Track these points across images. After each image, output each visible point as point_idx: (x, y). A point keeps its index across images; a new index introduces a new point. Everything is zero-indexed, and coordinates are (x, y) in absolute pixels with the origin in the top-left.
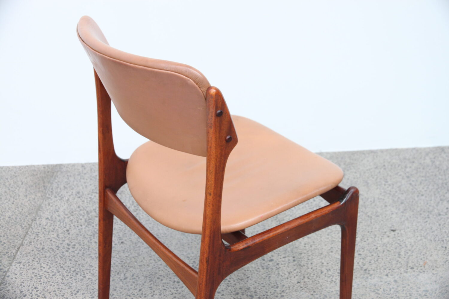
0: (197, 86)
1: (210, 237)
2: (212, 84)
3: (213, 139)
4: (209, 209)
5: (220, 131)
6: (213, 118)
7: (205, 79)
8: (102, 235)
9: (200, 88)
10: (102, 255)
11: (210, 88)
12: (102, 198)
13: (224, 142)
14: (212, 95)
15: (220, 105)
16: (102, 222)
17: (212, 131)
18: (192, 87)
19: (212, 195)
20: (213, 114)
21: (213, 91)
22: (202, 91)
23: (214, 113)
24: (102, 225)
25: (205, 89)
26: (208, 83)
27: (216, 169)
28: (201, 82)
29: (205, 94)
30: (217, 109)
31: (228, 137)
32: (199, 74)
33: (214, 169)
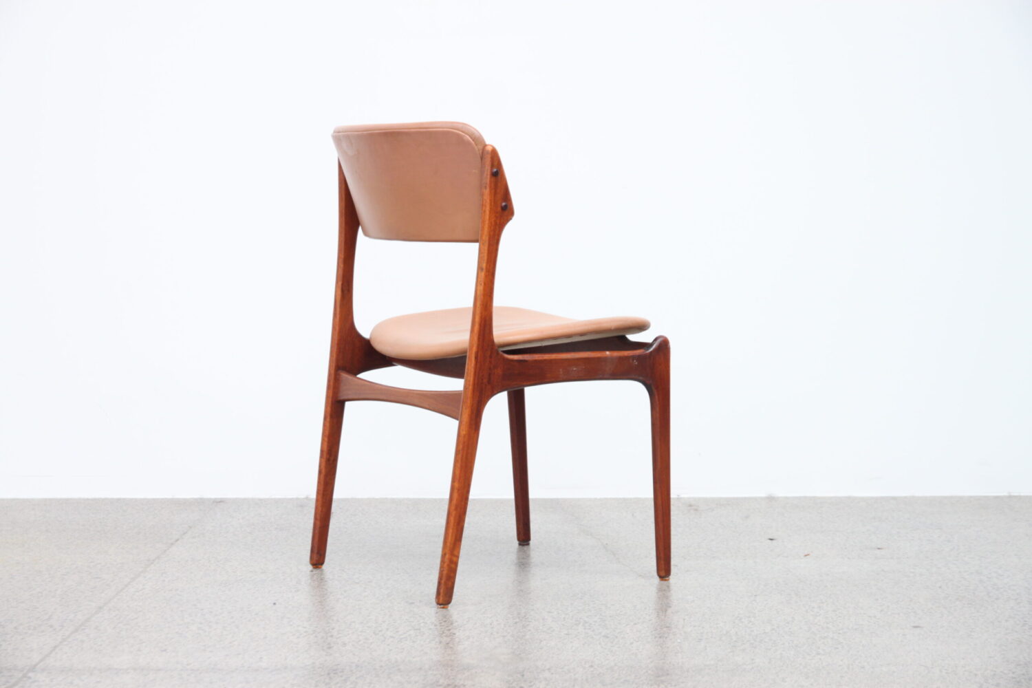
0: (473, 142)
1: (480, 325)
2: (487, 143)
3: (488, 201)
4: (481, 288)
5: (495, 193)
6: (489, 176)
7: (481, 136)
8: (326, 439)
9: (476, 145)
10: (323, 471)
11: (485, 145)
12: (332, 383)
13: (499, 209)
14: (488, 151)
15: (496, 164)
16: (328, 419)
17: (487, 192)
18: (469, 143)
19: (484, 270)
20: (489, 173)
21: (489, 148)
22: (478, 149)
23: (489, 171)
24: (328, 425)
25: (481, 147)
26: (485, 142)
27: (489, 239)
28: (478, 140)
29: (481, 152)
30: (492, 166)
31: (504, 204)
32: (475, 132)
33: (487, 238)
